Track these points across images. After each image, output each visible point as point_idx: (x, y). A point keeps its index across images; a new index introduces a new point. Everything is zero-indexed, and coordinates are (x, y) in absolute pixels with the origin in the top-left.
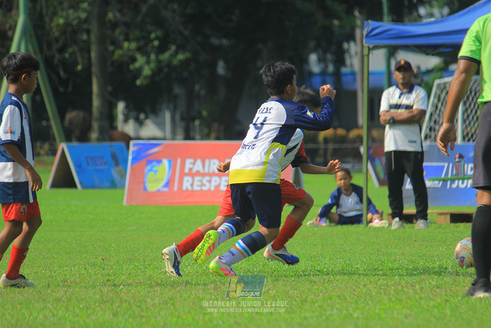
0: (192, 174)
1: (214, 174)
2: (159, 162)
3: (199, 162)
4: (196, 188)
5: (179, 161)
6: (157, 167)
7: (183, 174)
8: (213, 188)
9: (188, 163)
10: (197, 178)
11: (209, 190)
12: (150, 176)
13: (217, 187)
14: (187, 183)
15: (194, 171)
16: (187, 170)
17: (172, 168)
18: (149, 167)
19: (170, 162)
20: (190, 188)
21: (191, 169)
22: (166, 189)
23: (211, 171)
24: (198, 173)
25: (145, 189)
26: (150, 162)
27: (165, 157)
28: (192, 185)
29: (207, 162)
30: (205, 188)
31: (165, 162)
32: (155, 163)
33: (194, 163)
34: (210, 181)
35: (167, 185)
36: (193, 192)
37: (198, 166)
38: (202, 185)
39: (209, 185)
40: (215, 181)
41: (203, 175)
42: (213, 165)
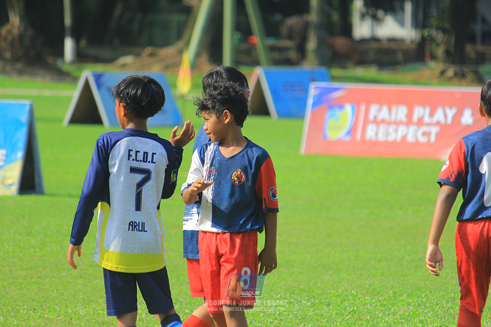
0: (376, 122)
1: (398, 123)
2: (341, 107)
3: (385, 109)
4: (381, 137)
5: (363, 108)
6: (338, 113)
7: (366, 122)
8: (399, 138)
9: (373, 110)
10: (382, 128)
11: (395, 140)
12: (331, 122)
13: (404, 138)
15: (380, 118)
16: (371, 117)
17: (356, 115)
19: (353, 108)
20: (374, 138)
21: (375, 117)
22: (348, 138)
23: (398, 119)
24: (383, 121)
25: (325, 137)
26: (331, 107)
27: (350, 101)
28: (377, 134)
29: (394, 109)
30: (391, 138)
31: (348, 108)
32: (336, 109)
33: (380, 110)
34: (396, 131)
35: (349, 133)
36: (376, 143)
37: (384, 113)
38: (388, 134)
39: (395, 134)
40: (402, 130)
41: (389, 123)
42: (401, 112)
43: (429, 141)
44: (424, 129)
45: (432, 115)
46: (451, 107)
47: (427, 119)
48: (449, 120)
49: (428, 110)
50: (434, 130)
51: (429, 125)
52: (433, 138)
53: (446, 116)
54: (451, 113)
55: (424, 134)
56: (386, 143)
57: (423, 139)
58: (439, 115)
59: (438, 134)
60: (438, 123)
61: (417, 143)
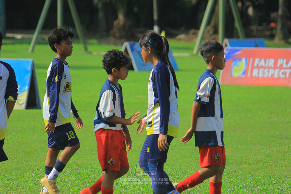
0: (258, 67)
1: (269, 68)
2: (240, 60)
3: (263, 61)
4: (261, 75)
5: (251, 60)
6: (239, 63)
7: (253, 67)
8: (270, 76)
9: (257, 61)
10: (261, 70)
11: (268, 77)
12: (235, 68)
13: (273, 75)
14: (255, 73)
15: (260, 65)
16: (256, 65)
17: (247, 63)
18: (234, 63)
19: (246, 60)
20: (257, 75)
21: (258, 65)
22: (243, 76)
23: (270, 65)
24: (262, 67)
25: (231, 75)
26: (235, 60)
27: (244, 57)
28: (258, 74)
29: (267, 61)
30: (266, 76)
31: (244, 60)
32: (238, 61)
33: (260, 61)
34: (269, 72)
35: (244, 73)
36: (258, 78)
37: (262, 63)
38: (264, 74)
39: (268, 74)
40: (272, 71)
41: (265, 68)
42: (271, 62)
43: (285, 77)
44: (283, 71)
45: (287, 63)
47: (284, 66)
49: (285, 61)
50: (288, 71)
51: (285, 68)
52: (288, 75)
55: (283, 73)
56: (263, 78)
57: (282, 76)
60: (290, 68)
61: (279, 78)
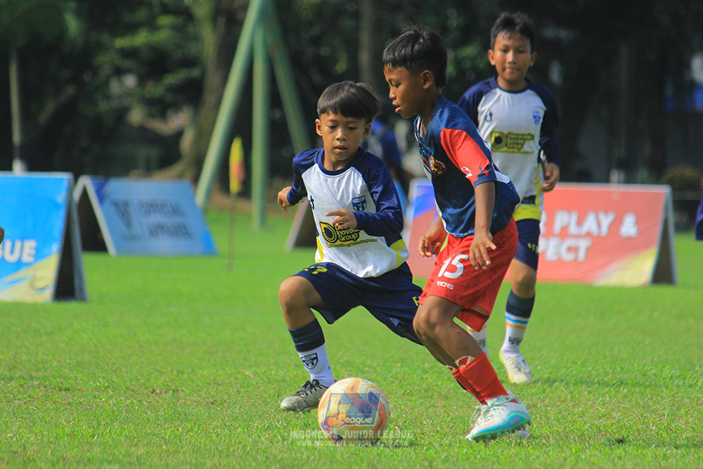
43: (576, 260)
44: (569, 242)
45: (580, 222)
46: (606, 212)
47: (573, 229)
48: (604, 230)
49: (574, 217)
50: (584, 244)
51: (577, 237)
52: (582, 255)
53: (599, 225)
54: (606, 220)
55: (570, 249)
57: (568, 257)
58: (590, 224)
59: (588, 250)
60: (588, 235)
61: (560, 262)
